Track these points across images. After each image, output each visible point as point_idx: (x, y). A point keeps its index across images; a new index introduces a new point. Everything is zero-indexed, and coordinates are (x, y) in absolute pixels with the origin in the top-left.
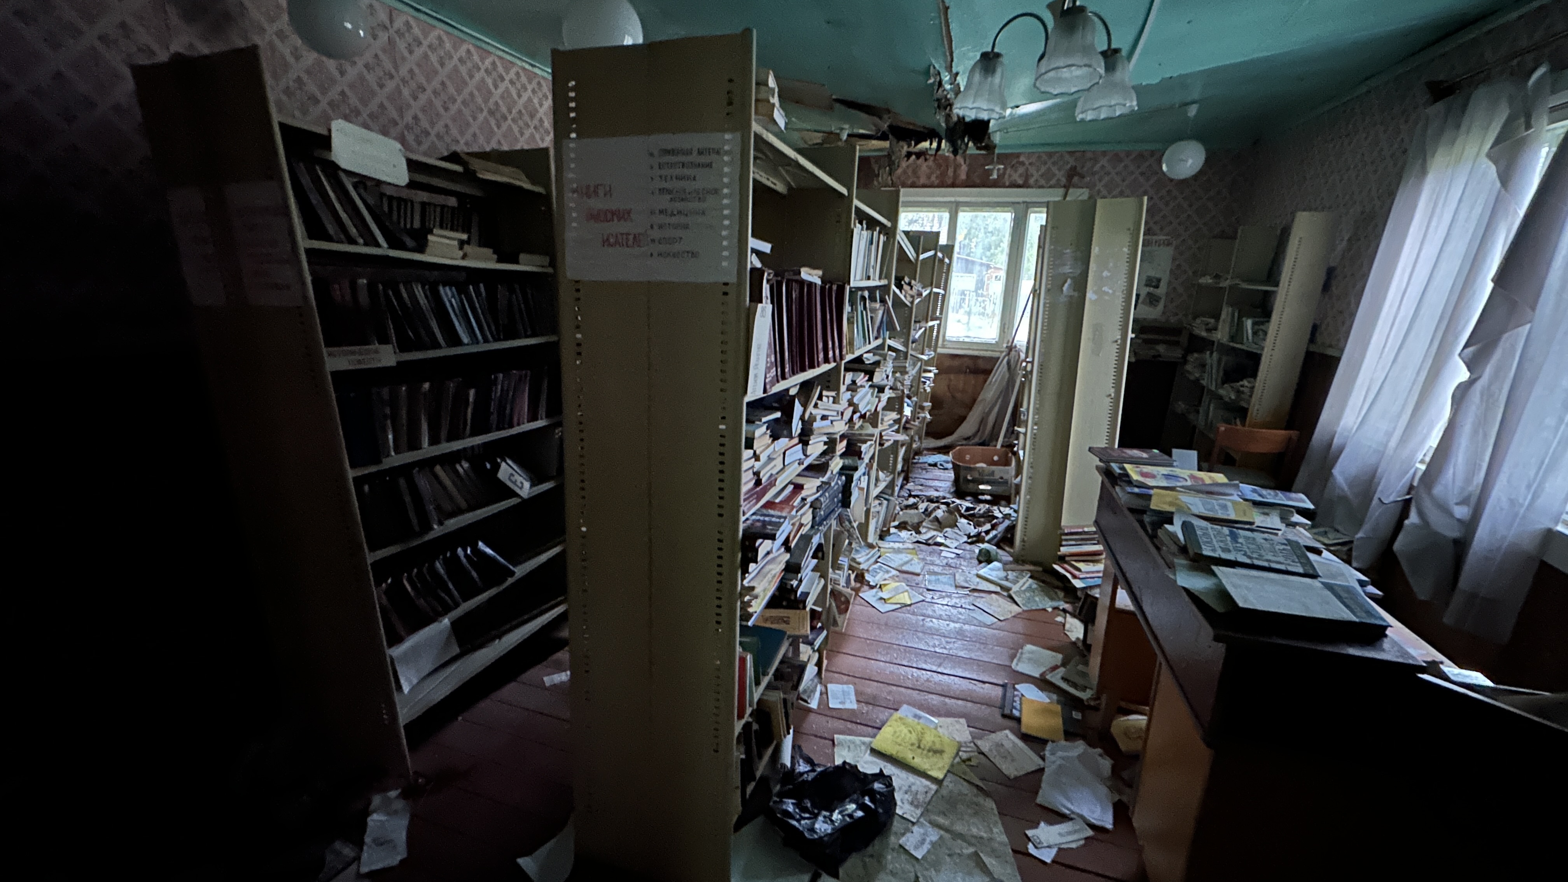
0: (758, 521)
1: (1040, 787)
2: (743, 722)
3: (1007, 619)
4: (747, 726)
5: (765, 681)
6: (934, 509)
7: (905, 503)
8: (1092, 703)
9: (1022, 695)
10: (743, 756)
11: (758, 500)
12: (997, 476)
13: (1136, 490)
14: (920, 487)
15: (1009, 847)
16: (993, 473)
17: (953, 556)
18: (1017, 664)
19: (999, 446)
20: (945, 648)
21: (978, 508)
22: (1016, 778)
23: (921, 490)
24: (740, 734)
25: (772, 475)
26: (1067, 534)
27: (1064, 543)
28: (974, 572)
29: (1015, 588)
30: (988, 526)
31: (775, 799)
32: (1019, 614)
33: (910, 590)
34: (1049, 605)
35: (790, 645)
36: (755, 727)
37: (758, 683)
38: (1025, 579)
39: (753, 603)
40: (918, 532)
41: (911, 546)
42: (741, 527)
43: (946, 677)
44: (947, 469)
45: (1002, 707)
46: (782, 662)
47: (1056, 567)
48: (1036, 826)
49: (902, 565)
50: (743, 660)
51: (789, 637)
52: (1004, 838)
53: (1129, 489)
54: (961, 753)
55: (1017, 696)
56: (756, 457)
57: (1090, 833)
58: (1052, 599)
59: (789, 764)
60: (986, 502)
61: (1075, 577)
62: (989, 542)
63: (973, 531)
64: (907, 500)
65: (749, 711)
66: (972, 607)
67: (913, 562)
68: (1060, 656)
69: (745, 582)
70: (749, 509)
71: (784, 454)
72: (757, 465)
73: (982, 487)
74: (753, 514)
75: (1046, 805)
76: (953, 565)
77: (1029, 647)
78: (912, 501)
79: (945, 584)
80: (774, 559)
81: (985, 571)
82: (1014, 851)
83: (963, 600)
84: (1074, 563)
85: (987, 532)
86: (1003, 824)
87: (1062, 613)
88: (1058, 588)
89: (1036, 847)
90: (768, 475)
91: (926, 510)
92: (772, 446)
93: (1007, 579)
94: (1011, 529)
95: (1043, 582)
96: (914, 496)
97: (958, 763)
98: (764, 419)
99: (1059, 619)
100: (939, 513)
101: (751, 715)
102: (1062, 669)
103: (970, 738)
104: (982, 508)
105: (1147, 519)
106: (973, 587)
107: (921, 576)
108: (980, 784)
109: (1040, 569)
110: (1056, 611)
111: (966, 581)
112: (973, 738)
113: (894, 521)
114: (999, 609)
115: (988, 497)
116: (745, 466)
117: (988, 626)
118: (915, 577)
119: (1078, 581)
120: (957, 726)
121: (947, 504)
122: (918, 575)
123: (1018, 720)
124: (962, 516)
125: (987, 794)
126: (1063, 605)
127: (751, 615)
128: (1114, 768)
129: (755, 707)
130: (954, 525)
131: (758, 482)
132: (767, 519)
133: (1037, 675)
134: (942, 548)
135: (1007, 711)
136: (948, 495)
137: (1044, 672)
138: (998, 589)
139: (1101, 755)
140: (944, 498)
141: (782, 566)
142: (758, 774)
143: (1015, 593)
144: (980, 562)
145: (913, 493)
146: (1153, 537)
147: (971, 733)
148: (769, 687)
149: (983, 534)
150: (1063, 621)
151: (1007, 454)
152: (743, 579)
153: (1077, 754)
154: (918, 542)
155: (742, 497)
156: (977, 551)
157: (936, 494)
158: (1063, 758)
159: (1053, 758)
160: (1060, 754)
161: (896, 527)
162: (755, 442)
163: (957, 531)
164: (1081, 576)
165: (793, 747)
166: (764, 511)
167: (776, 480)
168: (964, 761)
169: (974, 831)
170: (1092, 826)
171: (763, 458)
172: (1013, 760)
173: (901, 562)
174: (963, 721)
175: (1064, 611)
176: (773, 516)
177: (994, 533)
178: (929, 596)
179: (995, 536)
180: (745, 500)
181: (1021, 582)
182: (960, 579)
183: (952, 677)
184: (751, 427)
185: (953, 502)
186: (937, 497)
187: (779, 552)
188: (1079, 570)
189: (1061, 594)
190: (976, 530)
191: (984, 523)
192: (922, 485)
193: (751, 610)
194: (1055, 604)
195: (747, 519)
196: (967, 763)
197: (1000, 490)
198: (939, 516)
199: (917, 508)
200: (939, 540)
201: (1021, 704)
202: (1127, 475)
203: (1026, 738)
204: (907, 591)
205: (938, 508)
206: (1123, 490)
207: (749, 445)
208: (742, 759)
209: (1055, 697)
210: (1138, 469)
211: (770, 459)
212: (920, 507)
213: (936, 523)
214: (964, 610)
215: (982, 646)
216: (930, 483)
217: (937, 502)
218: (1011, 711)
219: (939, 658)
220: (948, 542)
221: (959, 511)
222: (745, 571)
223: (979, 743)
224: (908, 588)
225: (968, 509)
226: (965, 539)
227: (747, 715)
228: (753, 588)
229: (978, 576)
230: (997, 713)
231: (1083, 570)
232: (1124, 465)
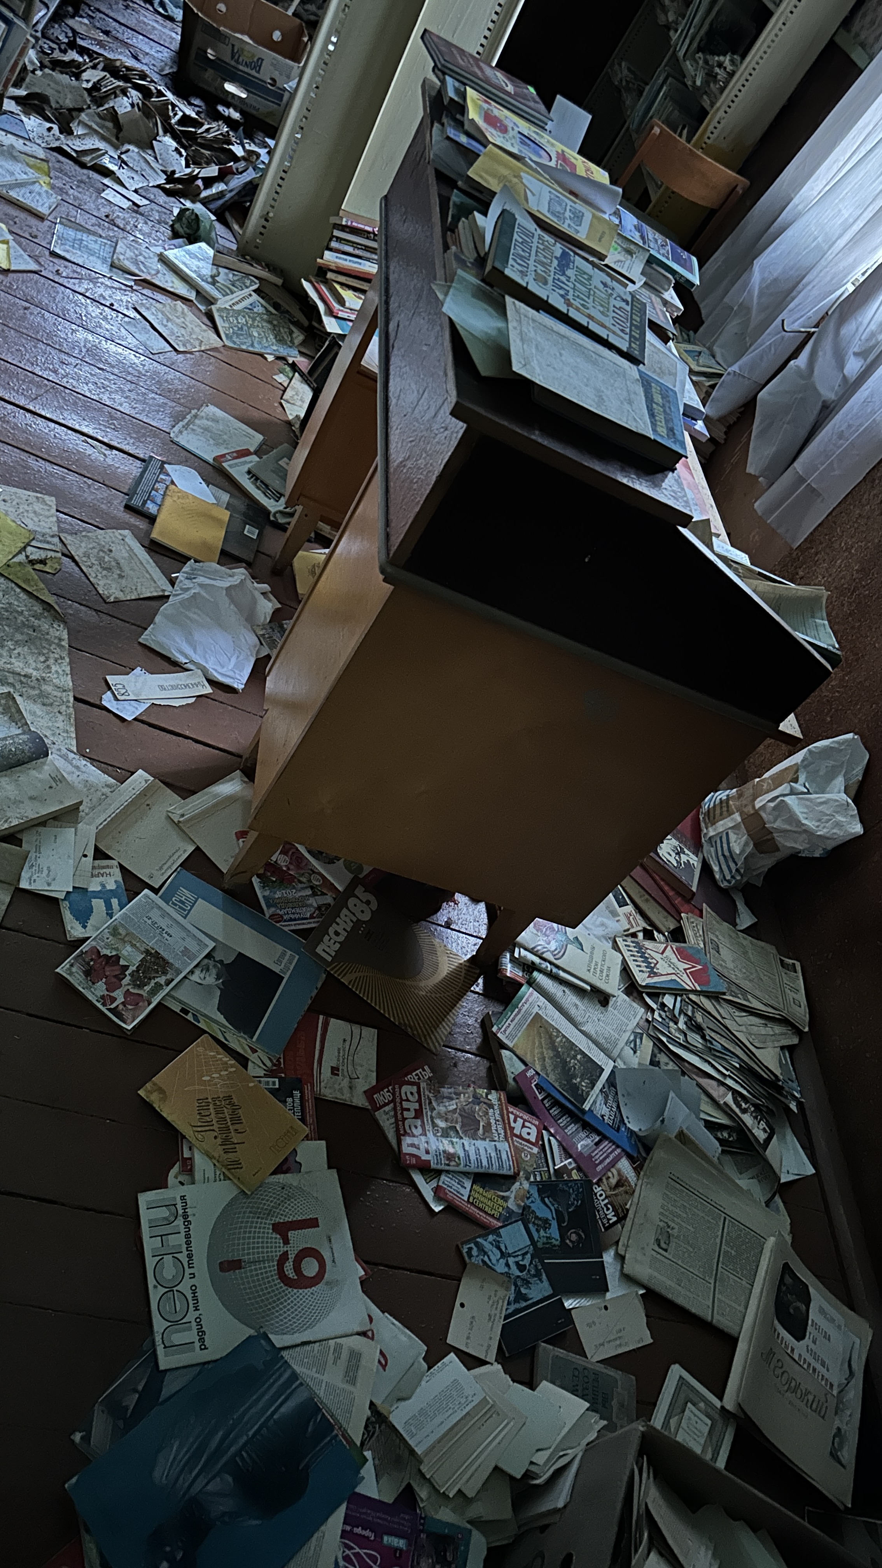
1: (151, 621)
3: (191, 353)
6: (114, 93)
7: (57, 55)
8: (282, 520)
9: (173, 482)
12: (265, 74)
13: (463, 139)
14: (102, 37)
15: (71, 694)
16: (257, 64)
17: (126, 204)
18: (181, 432)
19: (290, 12)
20: (55, 372)
21: (206, 127)
22: (117, 602)
23: (100, 43)
26: (343, 228)
27: (334, 244)
28: (159, 250)
29: (223, 302)
30: (212, 171)
32: (215, 349)
33: (12, 243)
34: (271, 348)
38: (246, 291)
40: (66, 131)
41: (41, 154)
43: (39, 421)
44: (171, 19)
45: (130, 494)
47: (306, 285)
48: (127, 670)
49: (12, 186)
52: (68, 682)
53: (451, 133)
54: (29, 549)
55: (162, 481)
57: (208, 690)
58: (281, 341)
60: (228, 121)
61: (331, 312)
62: (205, 202)
63: (181, 169)
64: (64, 52)
66: (132, 313)
67: (36, 187)
68: (260, 438)
73: (229, 87)
75: (153, 646)
76: (119, 222)
77: (212, 409)
78: (73, 55)
79: (91, 253)
81: (178, 254)
82: (76, 699)
83: (118, 296)
84: (338, 287)
85: (209, 182)
86: (71, 663)
87: (288, 369)
88: (297, 324)
89: (116, 699)
91: (96, 87)
93: (214, 283)
94: (251, 189)
95: (276, 306)
96: (82, 51)
97: (20, 563)
99: (281, 378)
100: (123, 105)
102: (255, 458)
103: (55, 529)
104: (214, 129)
105: (456, 197)
106: (145, 276)
107: (47, 223)
108: (51, 600)
109: (279, 281)
110: (280, 363)
111: (136, 263)
112: (61, 530)
113: (16, 85)
114: (183, 331)
115: (236, 116)
117: (151, 355)
118: (33, 221)
119: (333, 320)
120: (38, 507)
121: (146, 92)
122: (41, 218)
123: (152, 519)
124: (169, 130)
125: (58, 617)
126: (295, 357)
128: (276, 612)
130: (147, 144)
133: (210, 459)
134: (106, 181)
135: (136, 502)
136: (156, 78)
137: (224, 456)
138: (192, 296)
139: (264, 594)
140: (143, 76)
143: (219, 310)
144: (176, 235)
145: (80, 42)
146: (449, 229)
147: (59, 521)
149: (199, 183)
150: (285, 385)
151: (302, 34)
153: (228, 585)
154: (59, 150)
156: (176, 212)
157: (130, 62)
158: (201, 585)
159: (188, 584)
160: (201, 580)
161: (17, 99)
163: (150, 159)
164: (341, 314)
168: (32, 562)
169: (18, 665)
170: (212, 682)
172: (121, 577)
173: (8, 179)
174: (51, 500)
175: (294, 367)
177: (221, 187)
178: (50, 267)
179: (221, 194)
181: (239, 294)
182: (125, 255)
183: (52, 425)
185: (160, 94)
186: (128, 69)
188: (341, 301)
189: (299, 337)
190: (188, 171)
191: (208, 164)
192: (107, 33)
194: (283, 351)
196: (38, 566)
197: (262, 106)
198: (121, 111)
199: (78, 76)
200: (106, 162)
201: (164, 495)
202: (462, 109)
203: (155, 548)
204: (6, 242)
205: (124, 92)
206: (443, 131)
209: (225, 497)
210: (486, 106)
212: (85, 76)
213: (110, 125)
214: (114, 314)
215: (129, 386)
216: (126, 35)
217: (126, 79)
218: (145, 502)
219: (39, 386)
220: (123, 174)
221: (166, 119)
223: (68, 539)
224: (10, 237)
225: (186, 120)
226: (162, 180)
229: (163, 259)
230: (119, 501)
231: (347, 304)
232: (468, 88)
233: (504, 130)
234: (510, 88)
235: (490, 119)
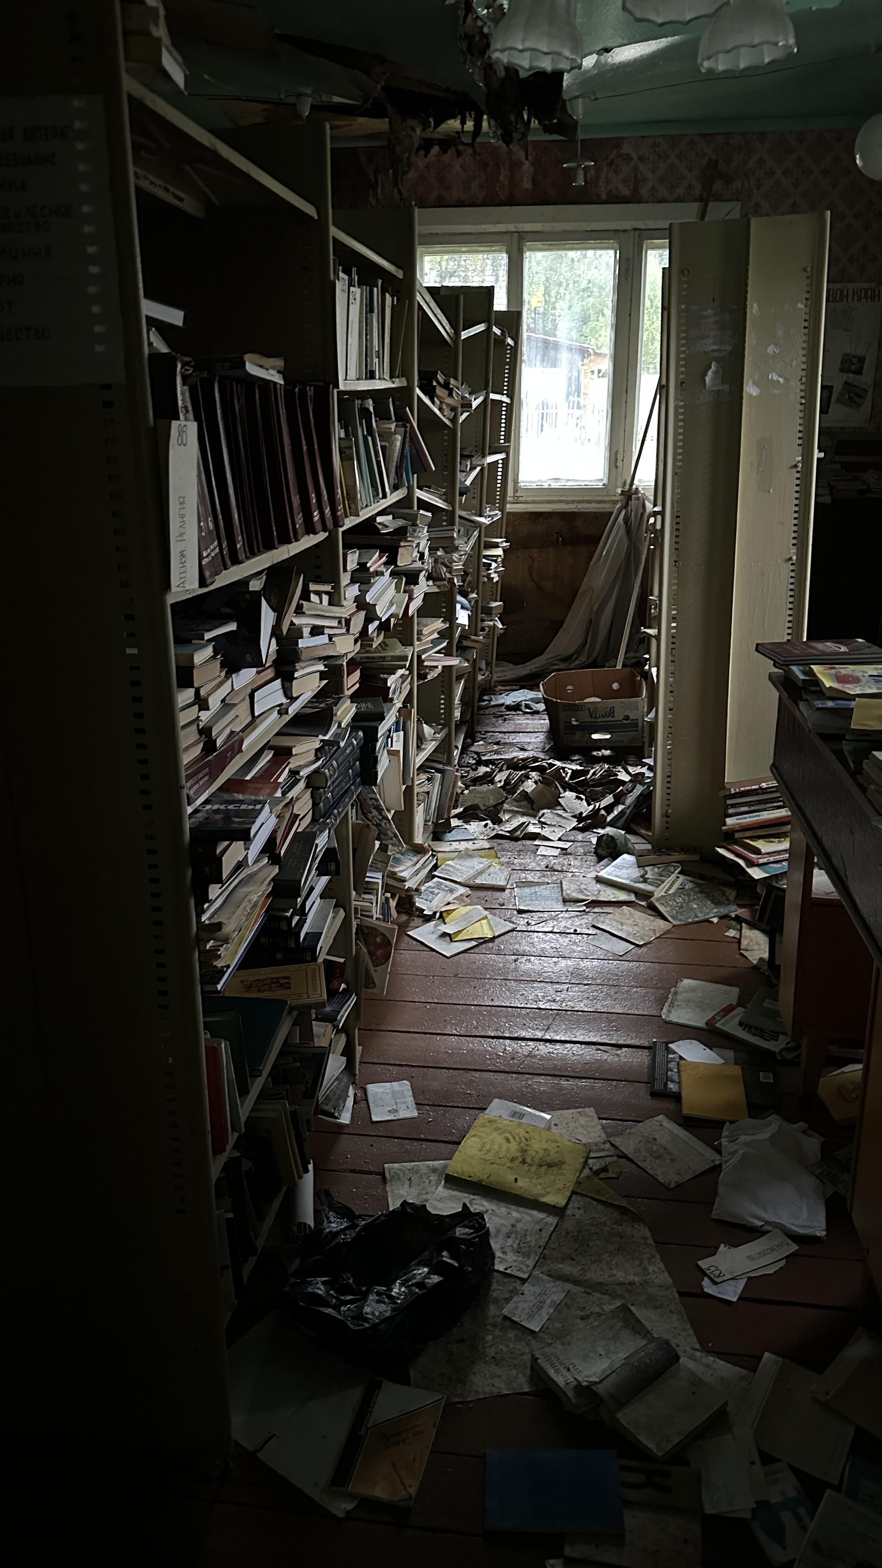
0: (217, 811)
1: (716, 1194)
2: (223, 1158)
3: (650, 943)
4: (231, 1166)
5: (257, 1086)
6: (521, 781)
7: (472, 774)
8: (789, 1056)
9: (681, 1058)
10: (231, 1215)
11: (213, 778)
12: (619, 716)
13: (830, 704)
14: (496, 747)
15: (674, 1289)
16: (611, 712)
17: (556, 852)
18: (669, 1012)
19: (619, 667)
20: (554, 1001)
21: (592, 771)
22: (679, 1186)
23: (497, 752)
24: (219, 1179)
25: (232, 732)
26: (734, 796)
27: (731, 811)
28: (594, 874)
29: (659, 892)
30: (609, 799)
31: (293, 1280)
32: (668, 931)
33: (490, 916)
34: (713, 914)
35: (294, 1024)
36: (246, 1165)
37: (244, 1092)
38: (673, 876)
39: (222, 951)
40: (498, 821)
41: (487, 845)
42: (187, 826)
43: (558, 1046)
44: (537, 712)
45: (651, 1081)
46: (281, 1054)
47: (721, 851)
48: (712, 1251)
49: (475, 877)
50: (213, 1053)
51: (292, 1009)
52: (665, 1278)
53: (819, 704)
54: (590, 1161)
55: (672, 1060)
56: (202, 703)
57: (794, 1247)
58: (717, 903)
59: (311, 1222)
60: (604, 759)
61: (751, 864)
62: (612, 824)
63: (585, 808)
64: (476, 769)
65: (232, 1138)
66: (592, 931)
67: (492, 869)
68: (735, 990)
69: (204, 918)
70: (199, 793)
71: (252, 696)
72: (205, 716)
73: (595, 736)
74: (206, 802)
75: (726, 1219)
76: (557, 867)
77: (687, 982)
78: (483, 770)
79: (546, 898)
80: (251, 876)
81: (609, 871)
82: (681, 1294)
83: (577, 922)
84: (748, 841)
85: (609, 809)
86: (663, 1260)
87: (734, 923)
88: (725, 884)
89: (715, 1283)
90: (227, 732)
91: (507, 782)
92: (230, 681)
93: (645, 881)
94: (646, 798)
95: (701, 877)
96: (487, 763)
97: (588, 1177)
98: (208, 636)
99: (732, 933)
100: (529, 786)
101: (236, 1147)
102: (740, 1010)
103: (604, 1135)
104: (597, 771)
105: (846, 747)
106: (591, 898)
107: (507, 891)
108: (623, 1203)
109: (696, 857)
110: (725, 921)
111: (581, 891)
112: (608, 1135)
113: (455, 807)
114: (637, 928)
115: (607, 753)
116: (183, 718)
117: (620, 958)
118: (498, 894)
119: (756, 869)
120: (583, 1121)
121: (541, 770)
122: (502, 889)
123: (677, 1097)
124: (567, 787)
125: (636, 1218)
126: (735, 911)
127: (221, 972)
128: (823, 1146)
129: (243, 1130)
130: (554, 804)
131: (209, 746)
132: (231, 807)
133: (701, 1024)
134: (537, 842)
135: (659, 1086)
136: (542, 756)
137: (713, 1018)
138: (632, 898)
139: (803, 1132)
140: (535, 759)
141: (266, 888)
142: (260, 1243)
143: (657, 900)
144: (600, 858)
145: (484, 758)
146: (856, 773)
147: (603, 1128)
148: (263, 1095)
149: (603, 812)
150: (738, 936)
151: (635, 677)
152: (199, 915)
153: (769, 1135)
154: (498, 837)
155: (183, 774)
156: (594, 841)
157: (522, 755)
158: (746, 1144)
159: (733, 1147)
160: (743, 1138)
161: (458, 816)
162: (195, 671)
163: (560, 812)
164: (761, 861)
165: (316, 1194)
166: (226, 796)
167: (241, 742)
168: (596, 1173)
169: (620, 1275)
170: (795, 1238)
171: (215, 702)
172: (672, 1160)
173: (472, 872)
174: (590, 1111)
175: (738, 919)
176: (241, 802)
177: (621, 808)
178: (521, 922)
179: (622, 813)
180: (189, 778)
181: (669, 881)
182: (571, 890)
183: (568, 1045)
184: (185, 650)
185: (552, 765)
186: (523, 760)
187: (260, 864)
188: (757, 851)
189: (732, 894)
190: (591, 807)
191: (604, 797)
192: (498, 743)
193: (219, 964)
194: (723, 910)
195: (196, 811)
196: (603, 1175)
197: (625, 737)
198: (529, 790)
199: (492, 782)
200: (532, 829)
201: (679, 1072)
202: (817, 682)
203: (690, 1123)
204: (486, 918)
205: (527, 777)
206: (810, 705)
207: (186, 678)
208: (228, 1220)
209: (730, 1054)
210: (833, 671)
211: (226, 705)
212: (497, 779)
213: (525, 803)
214: (579, 937)
215: (613, 990)
216: (512, 739)
217: (524, 767)
218: (666, 1085)
219: (547, 1018)
220: (546, 832)
221: (561, 780)
222: (203, 898)
223: (617, 1141)
224: (486, 913)
225: (575, 774)
226: (574, 823)
227: (229, 1147)
228: (219, 926)
229: (599, 880)
230: (643, 1091)
231: (763, 851)
232: (812, 666)
233: (856, 680)
234: (843, 649)
235: (840, 679)
